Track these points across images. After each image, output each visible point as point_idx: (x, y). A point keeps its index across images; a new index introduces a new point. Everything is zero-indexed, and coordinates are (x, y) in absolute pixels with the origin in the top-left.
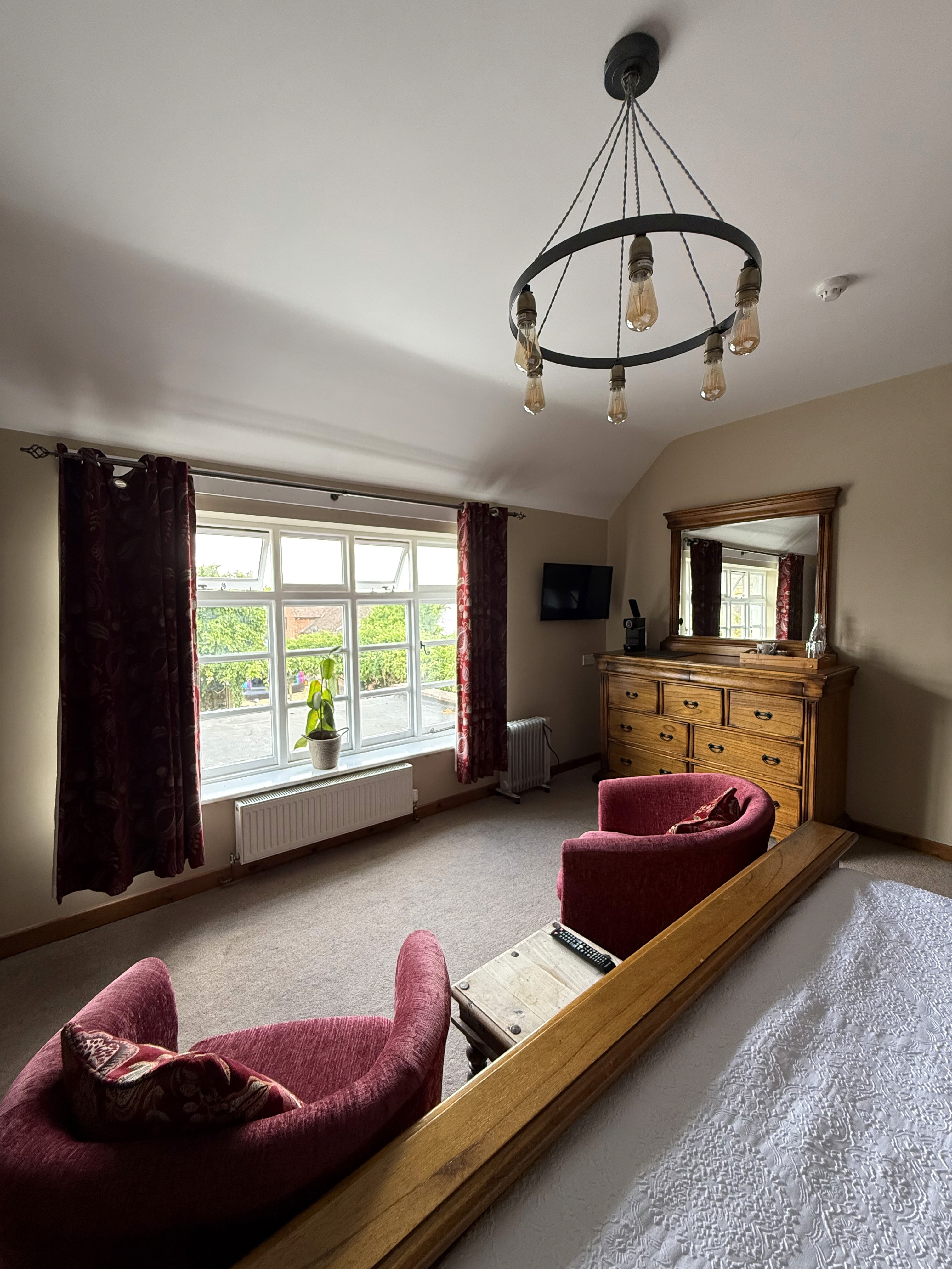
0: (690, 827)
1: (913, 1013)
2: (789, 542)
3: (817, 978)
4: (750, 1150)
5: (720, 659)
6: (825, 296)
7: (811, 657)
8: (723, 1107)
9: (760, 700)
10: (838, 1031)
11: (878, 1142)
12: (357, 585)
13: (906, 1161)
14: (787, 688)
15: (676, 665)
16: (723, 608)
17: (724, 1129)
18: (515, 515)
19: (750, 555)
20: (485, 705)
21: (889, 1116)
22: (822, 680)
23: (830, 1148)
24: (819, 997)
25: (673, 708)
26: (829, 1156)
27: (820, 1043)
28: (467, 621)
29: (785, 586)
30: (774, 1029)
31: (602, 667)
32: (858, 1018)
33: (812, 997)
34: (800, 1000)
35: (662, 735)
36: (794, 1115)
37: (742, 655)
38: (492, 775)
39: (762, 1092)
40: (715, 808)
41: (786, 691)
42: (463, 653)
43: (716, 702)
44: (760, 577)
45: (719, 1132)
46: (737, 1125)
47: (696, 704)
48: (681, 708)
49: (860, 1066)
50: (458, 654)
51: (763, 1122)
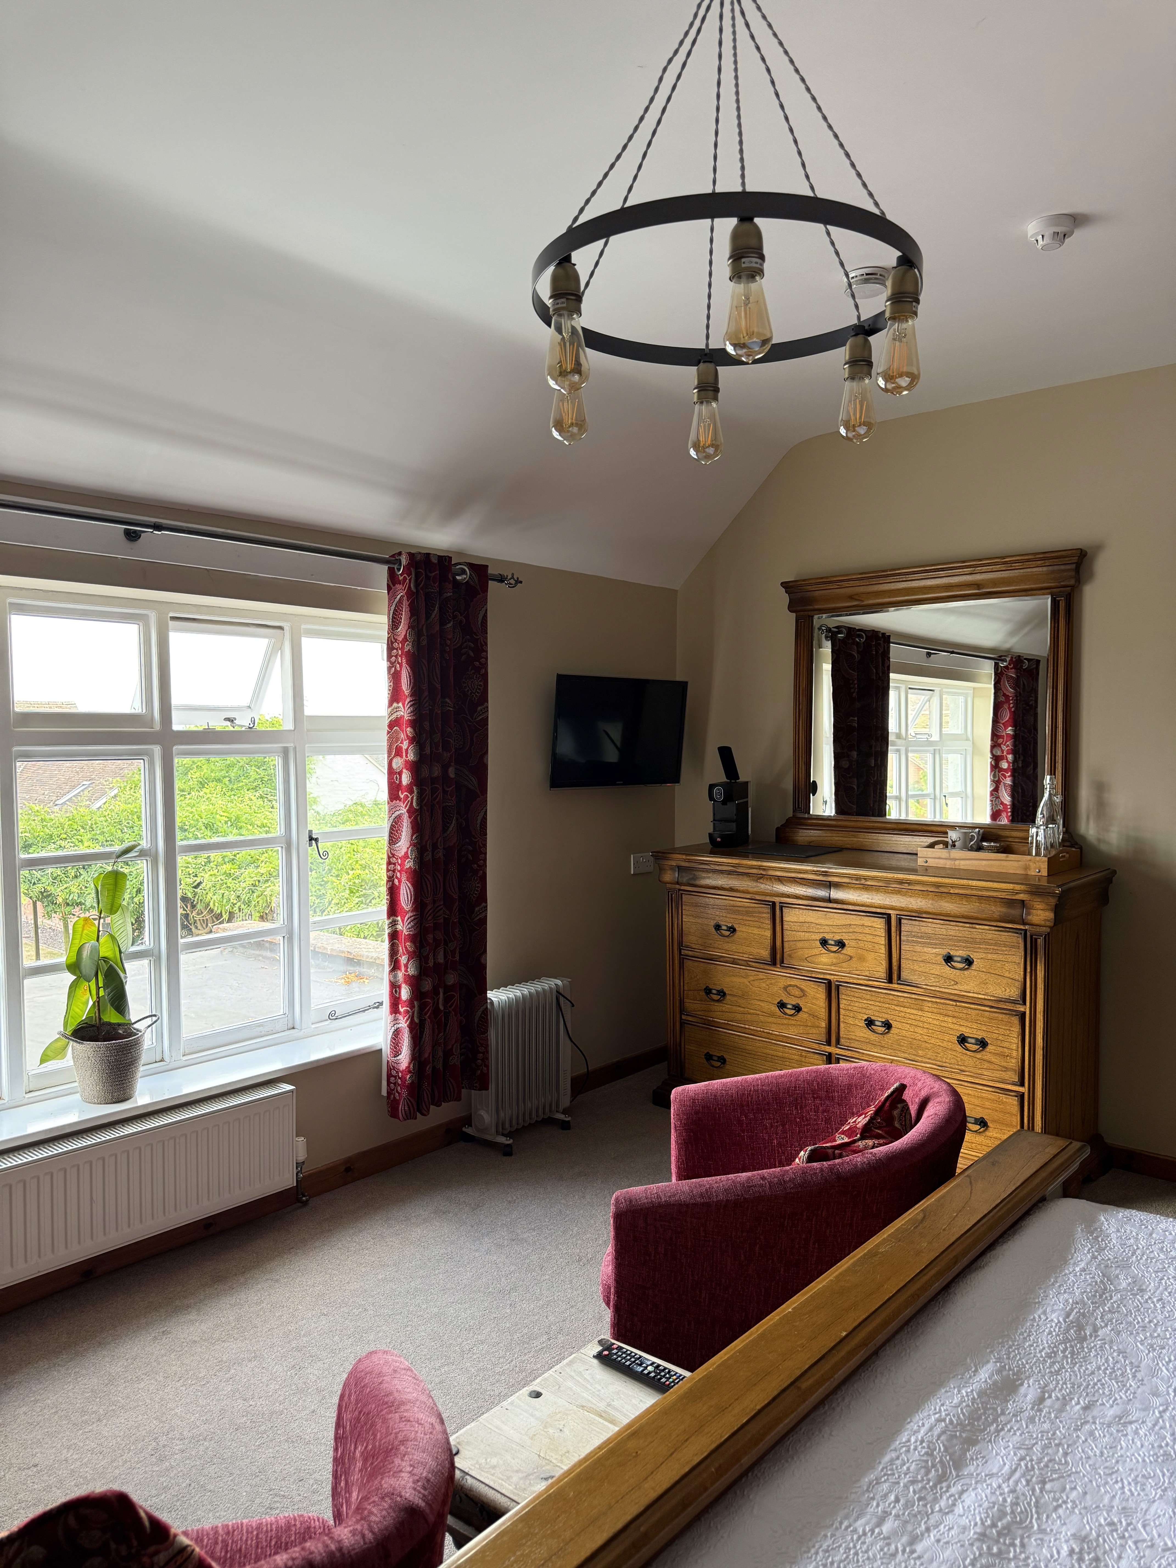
0: (830, 1151)
1: (1134, 1376)
2: (1012, 634)
3: (1010, 1347)
4: (904, 1551)
5: (885, 860)
6: (1041, 242)
7: (1038, 854)
8: (870, 1510)
9: (952, 933)
10: (1032, 1409)
11: (1067, 1521)
12: (175, 715)
13: (1098, 1536)
14: (997, 910)
15: (806, 872)
16: (892, 759)
17: (869, 1534)
18: (501, 579)
19: (941, 659)
20: (445, 957)
21: (1085, 1493)
22: (1052, 894)
23: (1006, 1535)
24: (1010, 1369)
25: (800, 953)
26: (1005, 1543)
27: (1006, 1424)
28: (410, 789)
29: (1006, 716)
30: (943, 1414)
31: (669, 876)
32: (1061, 1390)
33: (999, 1371)
34: (985, 1375)
35: (782, 1005)
36: (963, 1507)
37: (923, 852)
38: (458, 1099)
39: (924, 1488)
40: (872, 1119)
41: (996, 916)
42: (402, 853)
43: (877, 939)
44: (961, 699)
45: (863, 1538)
46: (886, 1528)
47: (841, 944)
48: (816, 951)
49: (1056, 1445)
50: (391, 856)
51: (922, 1520)
